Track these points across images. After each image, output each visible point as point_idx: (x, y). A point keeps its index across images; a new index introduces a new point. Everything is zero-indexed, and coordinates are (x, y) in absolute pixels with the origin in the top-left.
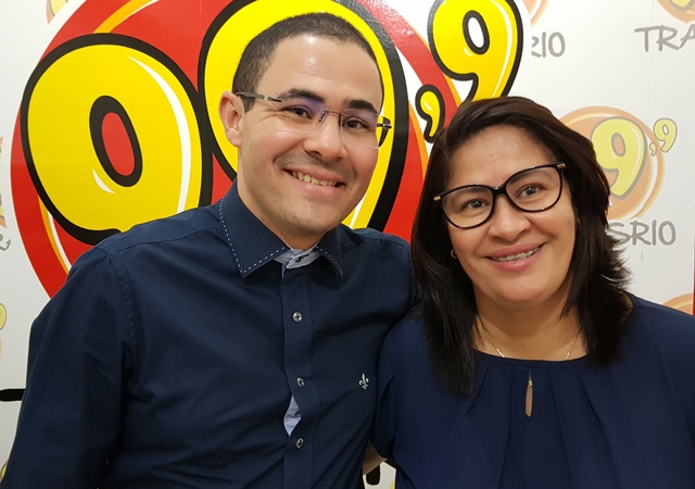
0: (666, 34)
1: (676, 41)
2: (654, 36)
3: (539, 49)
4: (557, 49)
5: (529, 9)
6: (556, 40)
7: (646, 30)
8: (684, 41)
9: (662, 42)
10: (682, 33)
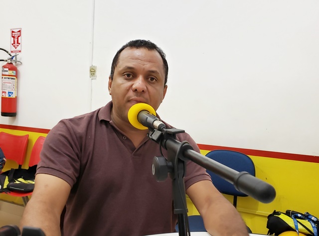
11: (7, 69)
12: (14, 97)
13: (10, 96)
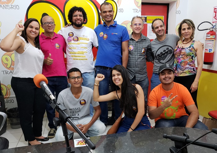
0: (137, 10)
1: (138, 11)
2: (135, 10)
3: (120, 11)
4: (122, 11)
5: (118, 4)
6: (122, 10)
7: (134, 9)
8: (139, 11)
9: (136, 11)
10: (139, 10)
11: (210, 35)
12: (212, 52)
13: (210, 52)
